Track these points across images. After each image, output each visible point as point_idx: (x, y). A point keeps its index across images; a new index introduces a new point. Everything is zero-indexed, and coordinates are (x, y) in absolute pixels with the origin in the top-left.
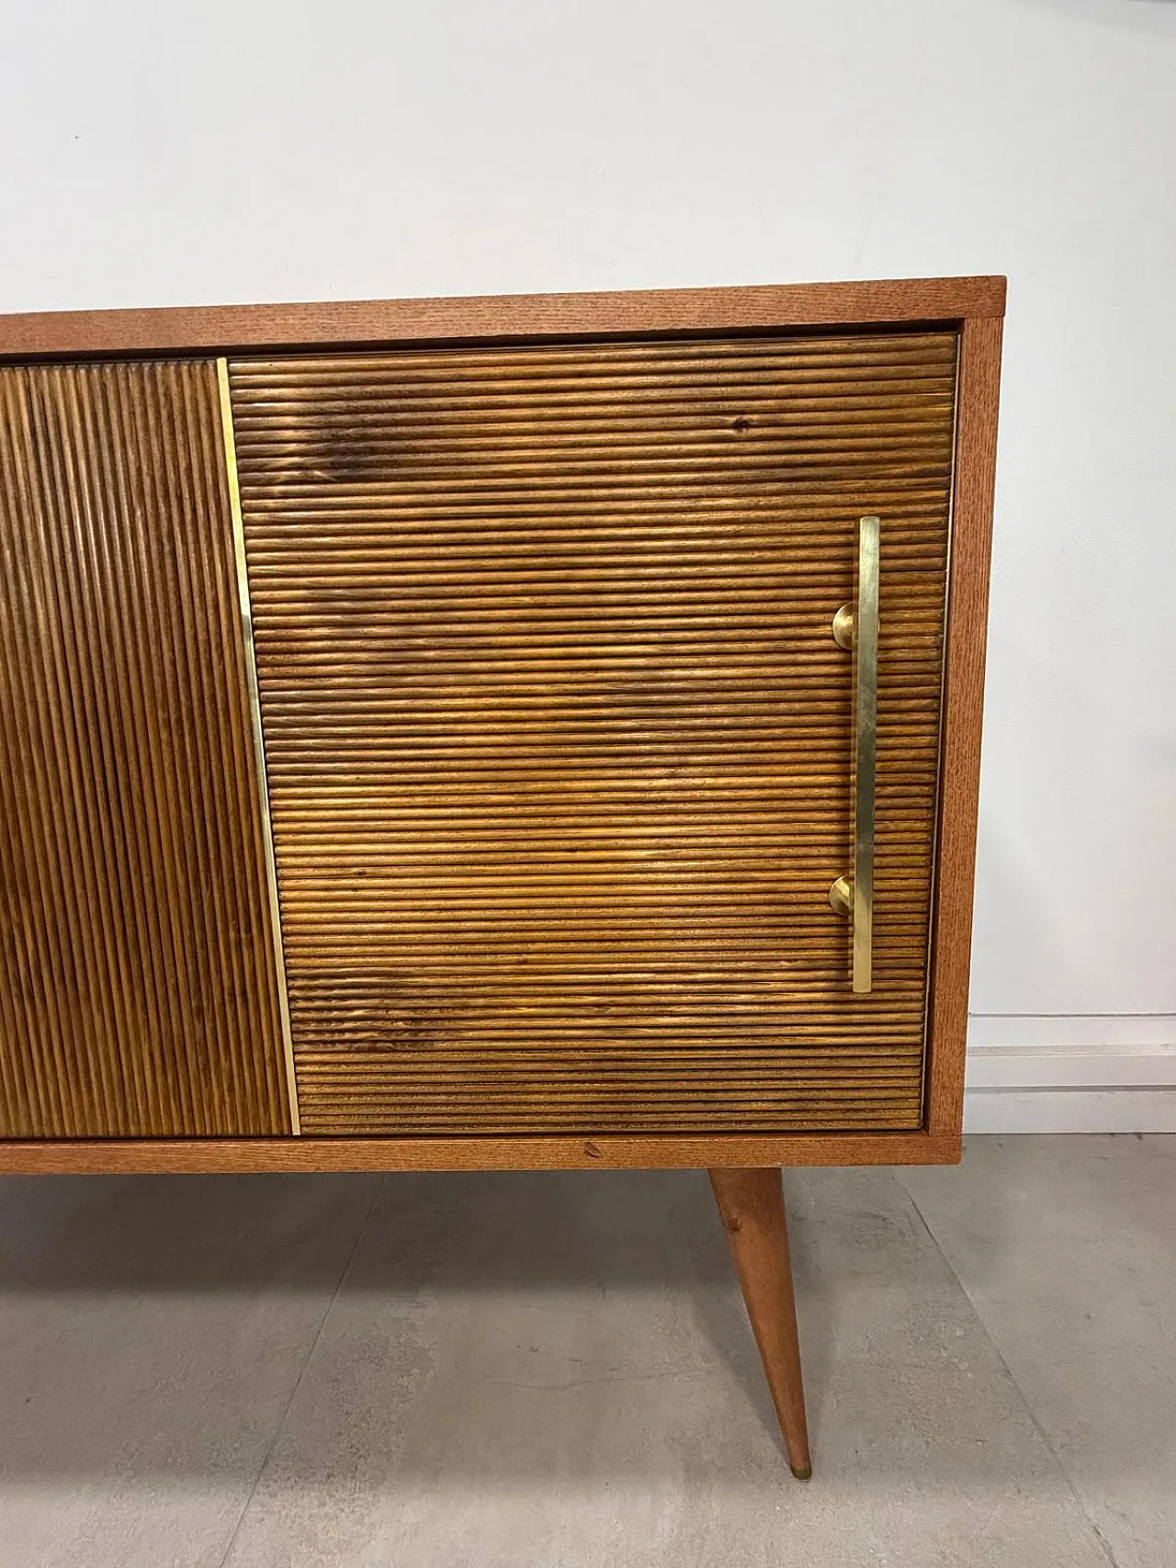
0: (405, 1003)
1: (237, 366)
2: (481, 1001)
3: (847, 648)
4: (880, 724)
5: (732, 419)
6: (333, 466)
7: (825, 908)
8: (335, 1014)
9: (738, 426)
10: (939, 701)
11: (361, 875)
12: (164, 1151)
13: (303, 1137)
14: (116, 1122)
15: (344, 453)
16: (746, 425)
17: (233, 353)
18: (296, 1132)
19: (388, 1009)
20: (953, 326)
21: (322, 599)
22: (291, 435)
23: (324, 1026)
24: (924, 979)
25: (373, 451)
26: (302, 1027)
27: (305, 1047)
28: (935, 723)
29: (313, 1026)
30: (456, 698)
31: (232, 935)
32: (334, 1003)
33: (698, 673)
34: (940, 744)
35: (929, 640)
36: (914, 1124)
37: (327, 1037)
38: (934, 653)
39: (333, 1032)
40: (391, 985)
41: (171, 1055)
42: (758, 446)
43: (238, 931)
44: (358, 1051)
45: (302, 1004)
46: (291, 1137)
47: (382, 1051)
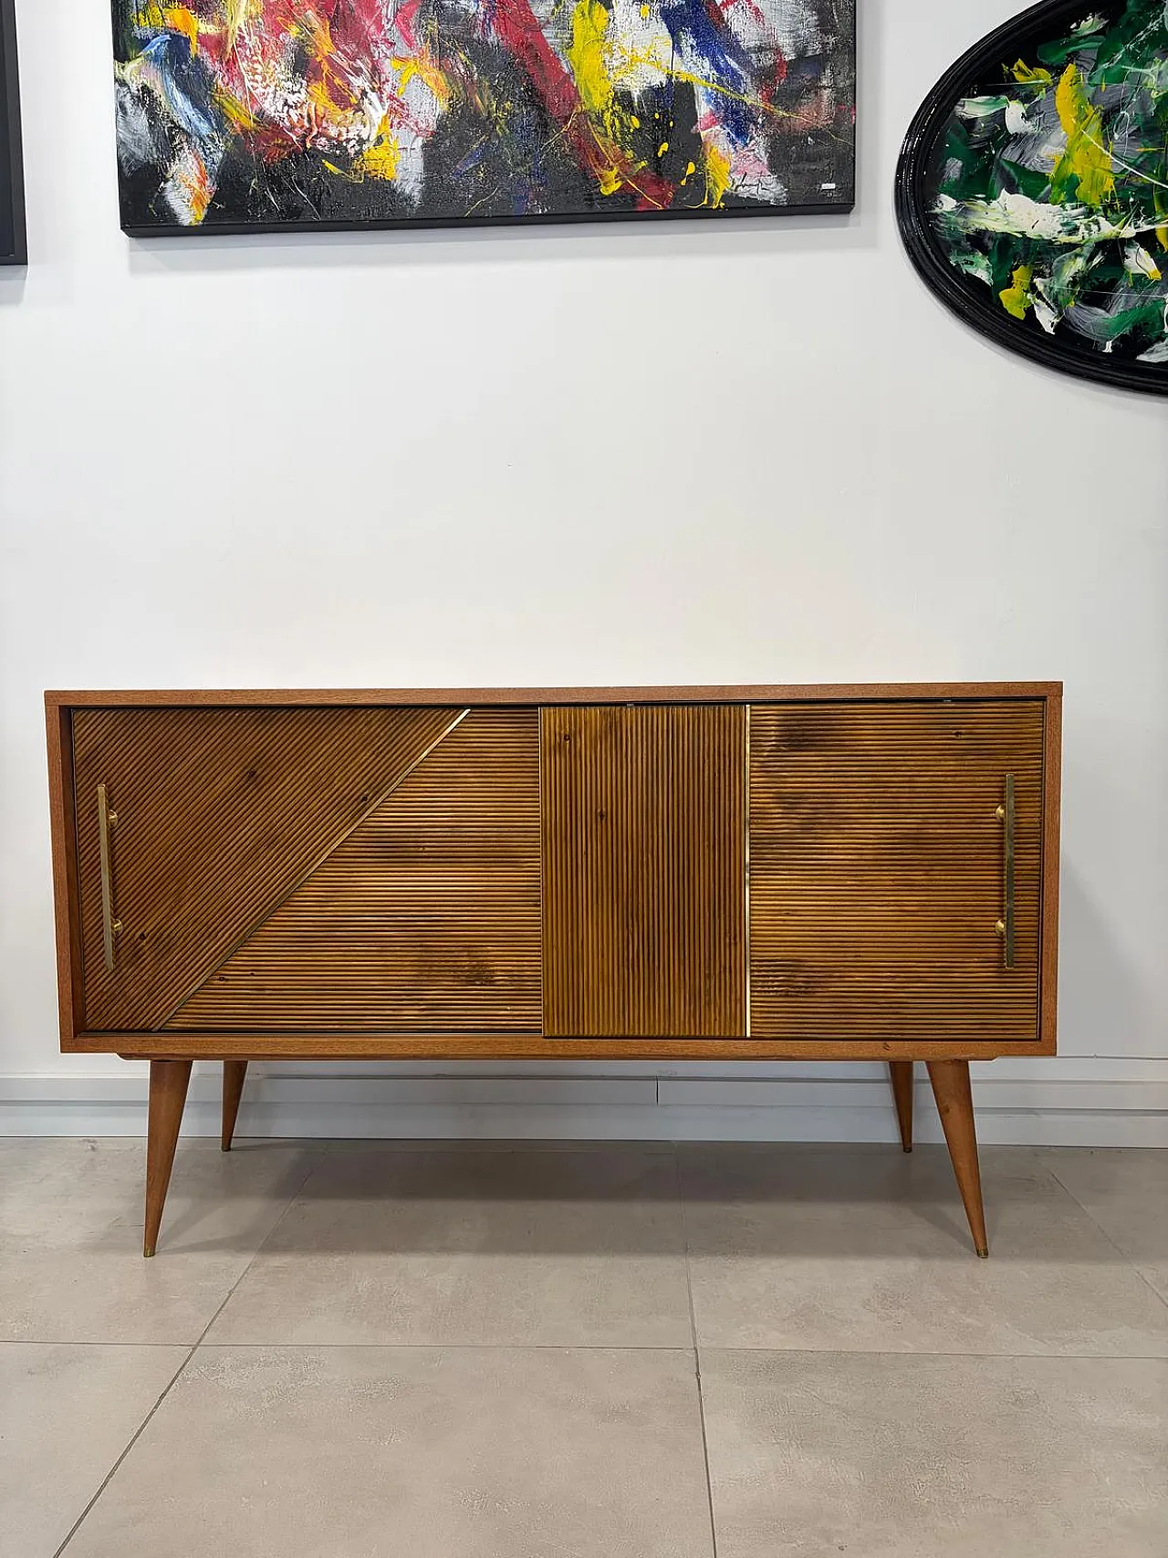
0: (802, 974)
1: (754, 707)
2: (838, 974)
3: (1002, 822)
4: (1016, 854)
5: (954, 731)
6: (789, 745)
7: (994, 934)
8: (771, 978)
9: (957, 734)
10: (1041, 846)
11: (788, 915)
12: (686, 1043)
13: (752, 1038)
14: (664, 1029)
15: (793, 741)
16: (961, 734)
17: (752, 703)
18: (748, 1035)
19: (795, 976)
20: (1043, 699)
21: (780, 798)
22: (773, 732)
23: (766, 984)
24: (1037, 967)
25: (807, 740)
26: (755, 984)
27: (756, 994)
28: (1040, 854)
29: (760, 984)
30: (834, 840)
31: (728, 940)
32: (771, 973)
33: (939, 831)
34: (1042, 864)
35: (1036, 820)
36: (1035, 1037)
37: (766, 989)
38: (1038, 825)
39: (769, 987)
40: (795, 965)
41: (694, 996)
42: (964, 742)
43: (730, 939)
44: (780, 996)
45: (756, 973)
46: (746, 1038)
47: (792, 996)
